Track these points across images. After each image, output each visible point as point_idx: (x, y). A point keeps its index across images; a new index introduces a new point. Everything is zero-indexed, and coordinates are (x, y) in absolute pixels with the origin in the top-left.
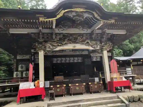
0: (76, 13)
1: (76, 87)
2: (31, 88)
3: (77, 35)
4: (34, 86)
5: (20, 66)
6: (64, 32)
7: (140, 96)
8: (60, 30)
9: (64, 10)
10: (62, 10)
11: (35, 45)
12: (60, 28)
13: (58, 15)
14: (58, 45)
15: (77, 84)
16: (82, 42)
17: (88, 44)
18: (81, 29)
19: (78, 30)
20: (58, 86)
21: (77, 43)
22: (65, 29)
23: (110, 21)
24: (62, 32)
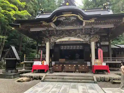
0: (65, 17)
1: (69, 67)
2: (39, 65)
3: (72, 31)
4: (42, 64)
5: (39, 51)
6: (63, 29)
7: (111, 78)
8: (60, 27)
9: (57, 16)
10: (56, 16)
11: (44, 38)
12: (60, 26)
13: (53, 20)
14: (58, 39)
15: (70, 65)
16: (75, 36)
17: (79, 37)
18: (75, 26)
19: (72, 26)
20: (57, 65)
21: (71, 36)
22: (64, 27)
23: (91, 20)
24: (61, 29)
